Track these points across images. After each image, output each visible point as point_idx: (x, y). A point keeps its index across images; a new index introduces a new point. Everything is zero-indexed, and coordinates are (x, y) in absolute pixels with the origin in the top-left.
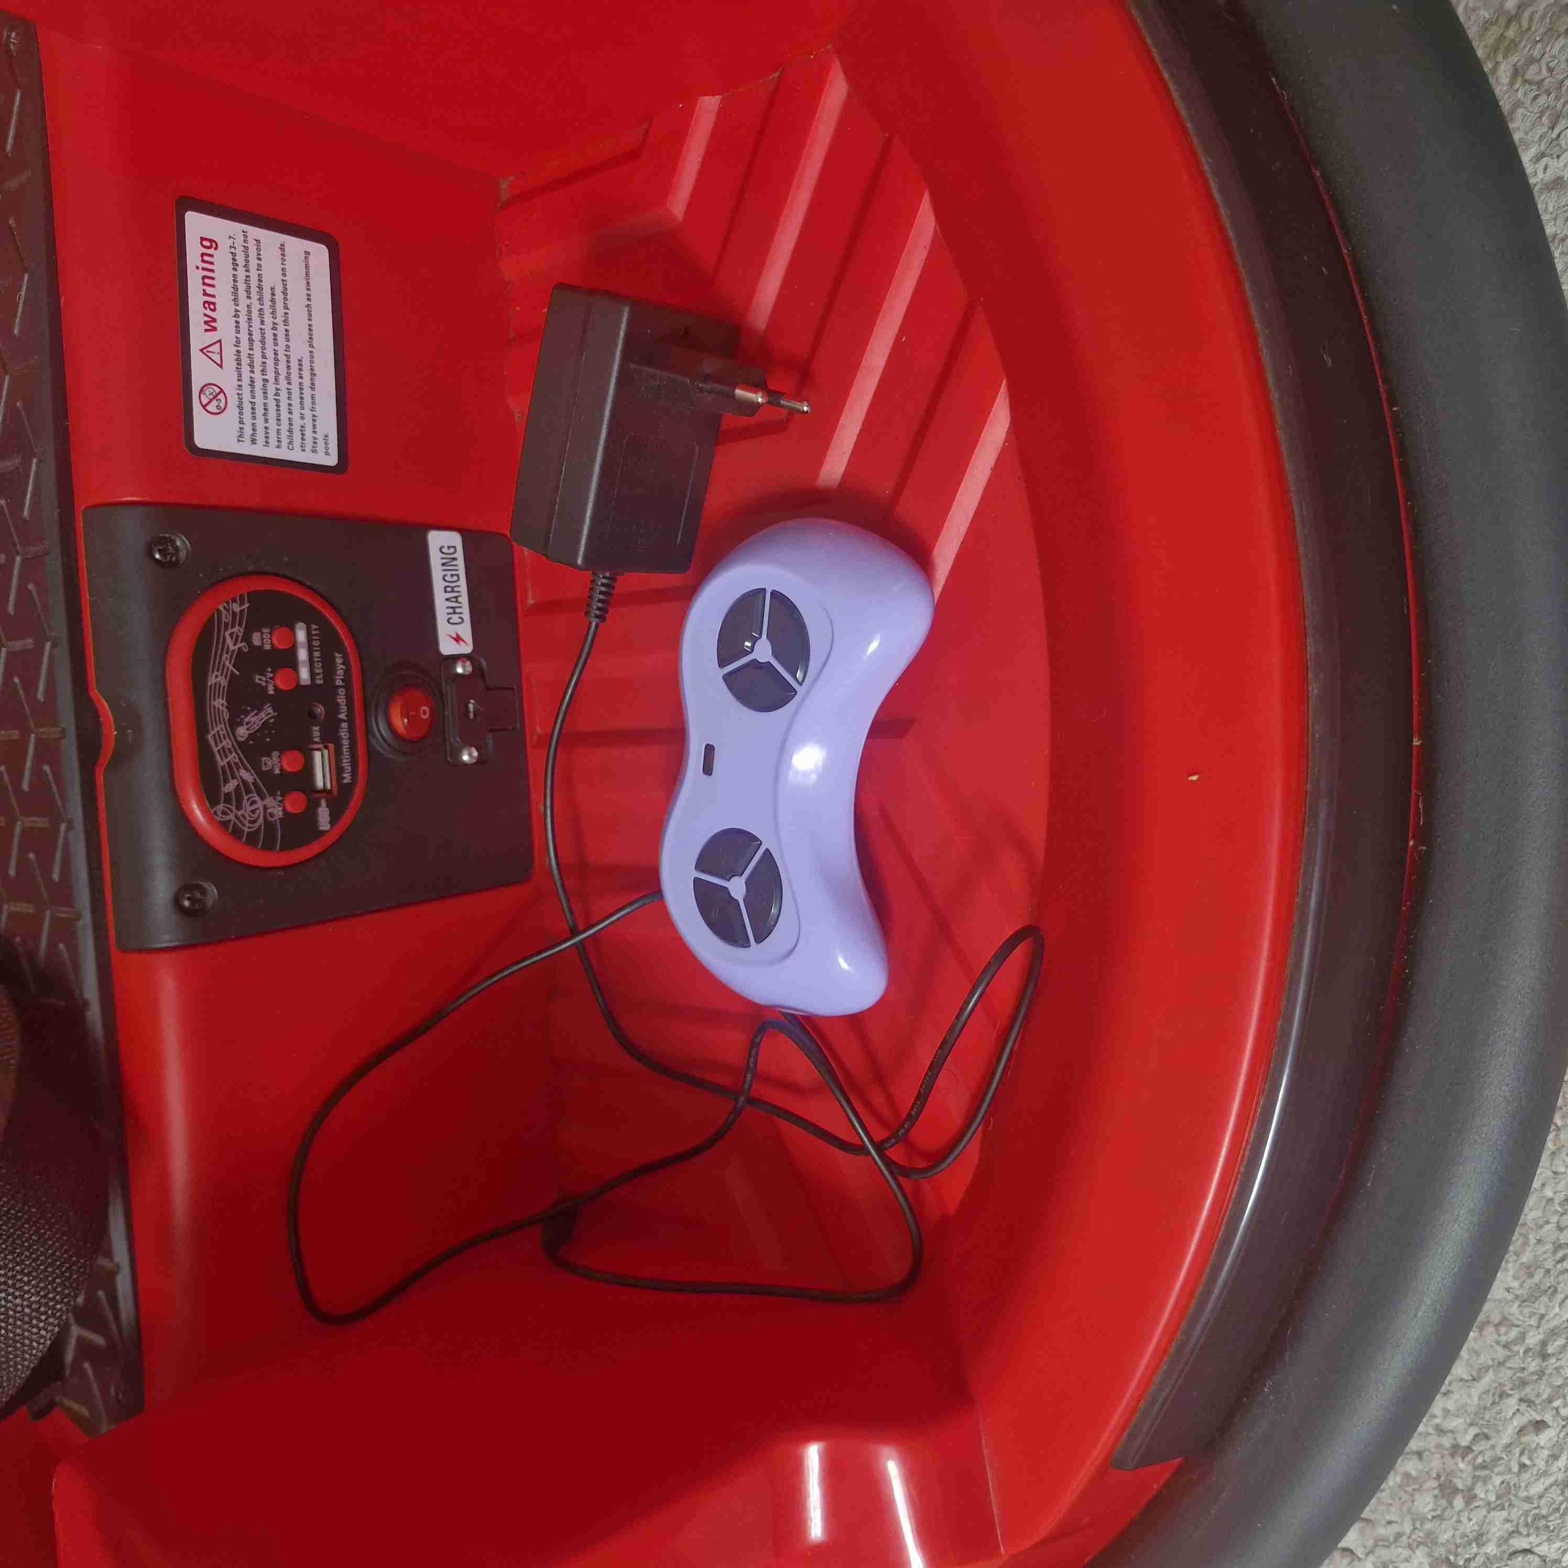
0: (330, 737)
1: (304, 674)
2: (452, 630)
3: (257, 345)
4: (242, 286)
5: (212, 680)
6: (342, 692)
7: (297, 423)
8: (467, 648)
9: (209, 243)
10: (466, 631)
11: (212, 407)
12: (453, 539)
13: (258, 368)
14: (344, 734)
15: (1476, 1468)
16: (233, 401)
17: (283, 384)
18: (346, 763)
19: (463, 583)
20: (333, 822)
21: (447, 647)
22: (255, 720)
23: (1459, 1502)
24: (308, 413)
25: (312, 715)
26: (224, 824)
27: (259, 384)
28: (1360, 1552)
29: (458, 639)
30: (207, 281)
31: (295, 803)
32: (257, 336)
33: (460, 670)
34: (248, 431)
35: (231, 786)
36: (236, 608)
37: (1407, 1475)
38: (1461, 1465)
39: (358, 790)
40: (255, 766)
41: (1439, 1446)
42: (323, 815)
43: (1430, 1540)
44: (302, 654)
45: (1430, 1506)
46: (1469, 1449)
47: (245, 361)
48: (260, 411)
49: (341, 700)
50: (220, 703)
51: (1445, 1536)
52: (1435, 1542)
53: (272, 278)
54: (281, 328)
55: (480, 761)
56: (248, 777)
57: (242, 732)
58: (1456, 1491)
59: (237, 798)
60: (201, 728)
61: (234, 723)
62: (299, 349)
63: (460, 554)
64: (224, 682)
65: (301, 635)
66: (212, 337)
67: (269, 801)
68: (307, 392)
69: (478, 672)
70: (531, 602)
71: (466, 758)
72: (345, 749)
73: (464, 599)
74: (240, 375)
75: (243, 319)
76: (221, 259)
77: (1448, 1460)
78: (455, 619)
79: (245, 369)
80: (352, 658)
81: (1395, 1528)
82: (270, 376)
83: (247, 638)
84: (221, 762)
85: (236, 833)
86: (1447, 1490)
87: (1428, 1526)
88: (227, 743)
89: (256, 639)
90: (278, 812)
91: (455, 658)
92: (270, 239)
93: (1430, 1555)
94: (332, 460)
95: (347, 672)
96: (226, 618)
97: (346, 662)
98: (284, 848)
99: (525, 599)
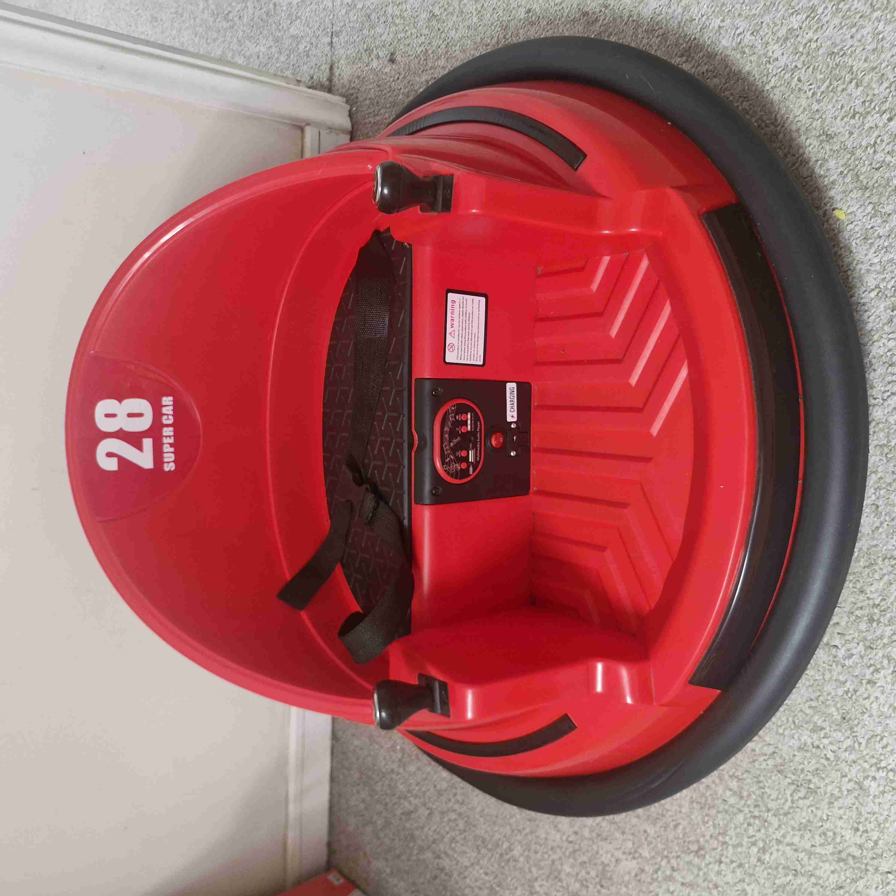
0: (475, 447)
1: (469, 428)
2: (511, 414)
3: (464, 330)
4: (461, 313)
5: (445, 429)
6: (479, 433)
7: (473, 353)
9: (454, 302)
10: (515, 414)
11: (451, 350)
12: (514, 385)
13: (463, 337)
14: (478, 446)
16: (456, 347)
17: (470, 341)
18: (478, 454)
19: (515, 399)
20: (474, 471)
21: (509, 419)
22: (455, 441)
24: (476, 350)
25: (470, 440)
26: (446, 471)
27: (463, 342)
29: (513, 417)
30: (452, 313)
31: (464, 466)
32: (464, 328)
33: (512, 426)
34: (460, 356)
35: (447, 460)
36: (453, 408)
39: (481, 463)
40: (454, 455)
42: (471, 469)
44: (469, 422)
47: (460, 335)
48: (463, 349)
49: (478, 436)
50: (446, 436)
53: (469, 310)
55: (516, 455)
56: (452, 458)
57: (452, 444)
59: (449, 464)
60: (442, 442)
61: (450, 441)
62: (475, 330)
63: (515, 390)
64: (448, 430)
65: (469, 416)
66: (452, 329)
67: (457, 465)
68: (476, 343)
69: (517, 428)
70: (536, 404)
71: (512, 454)
72: (478, 451)
73: (515, 404)
74: (459, 340)
75: (461, 324)
76: (457, 305)
78: (512, 410)
79: (460, 338)
80: (482, 423)
82: (467, 339)
83: (455, 417)
84: (446, 453)
85: (448, 473)
88: (448, 447)
89: (457, 418)
90: (459, 468)
91: (512, 423)
92: (469, 298)
94: (481, 363)
95: (481, 427)
96: (450, 411)
97: (481, 424)
98: (460, 479)
99: (534, 403)
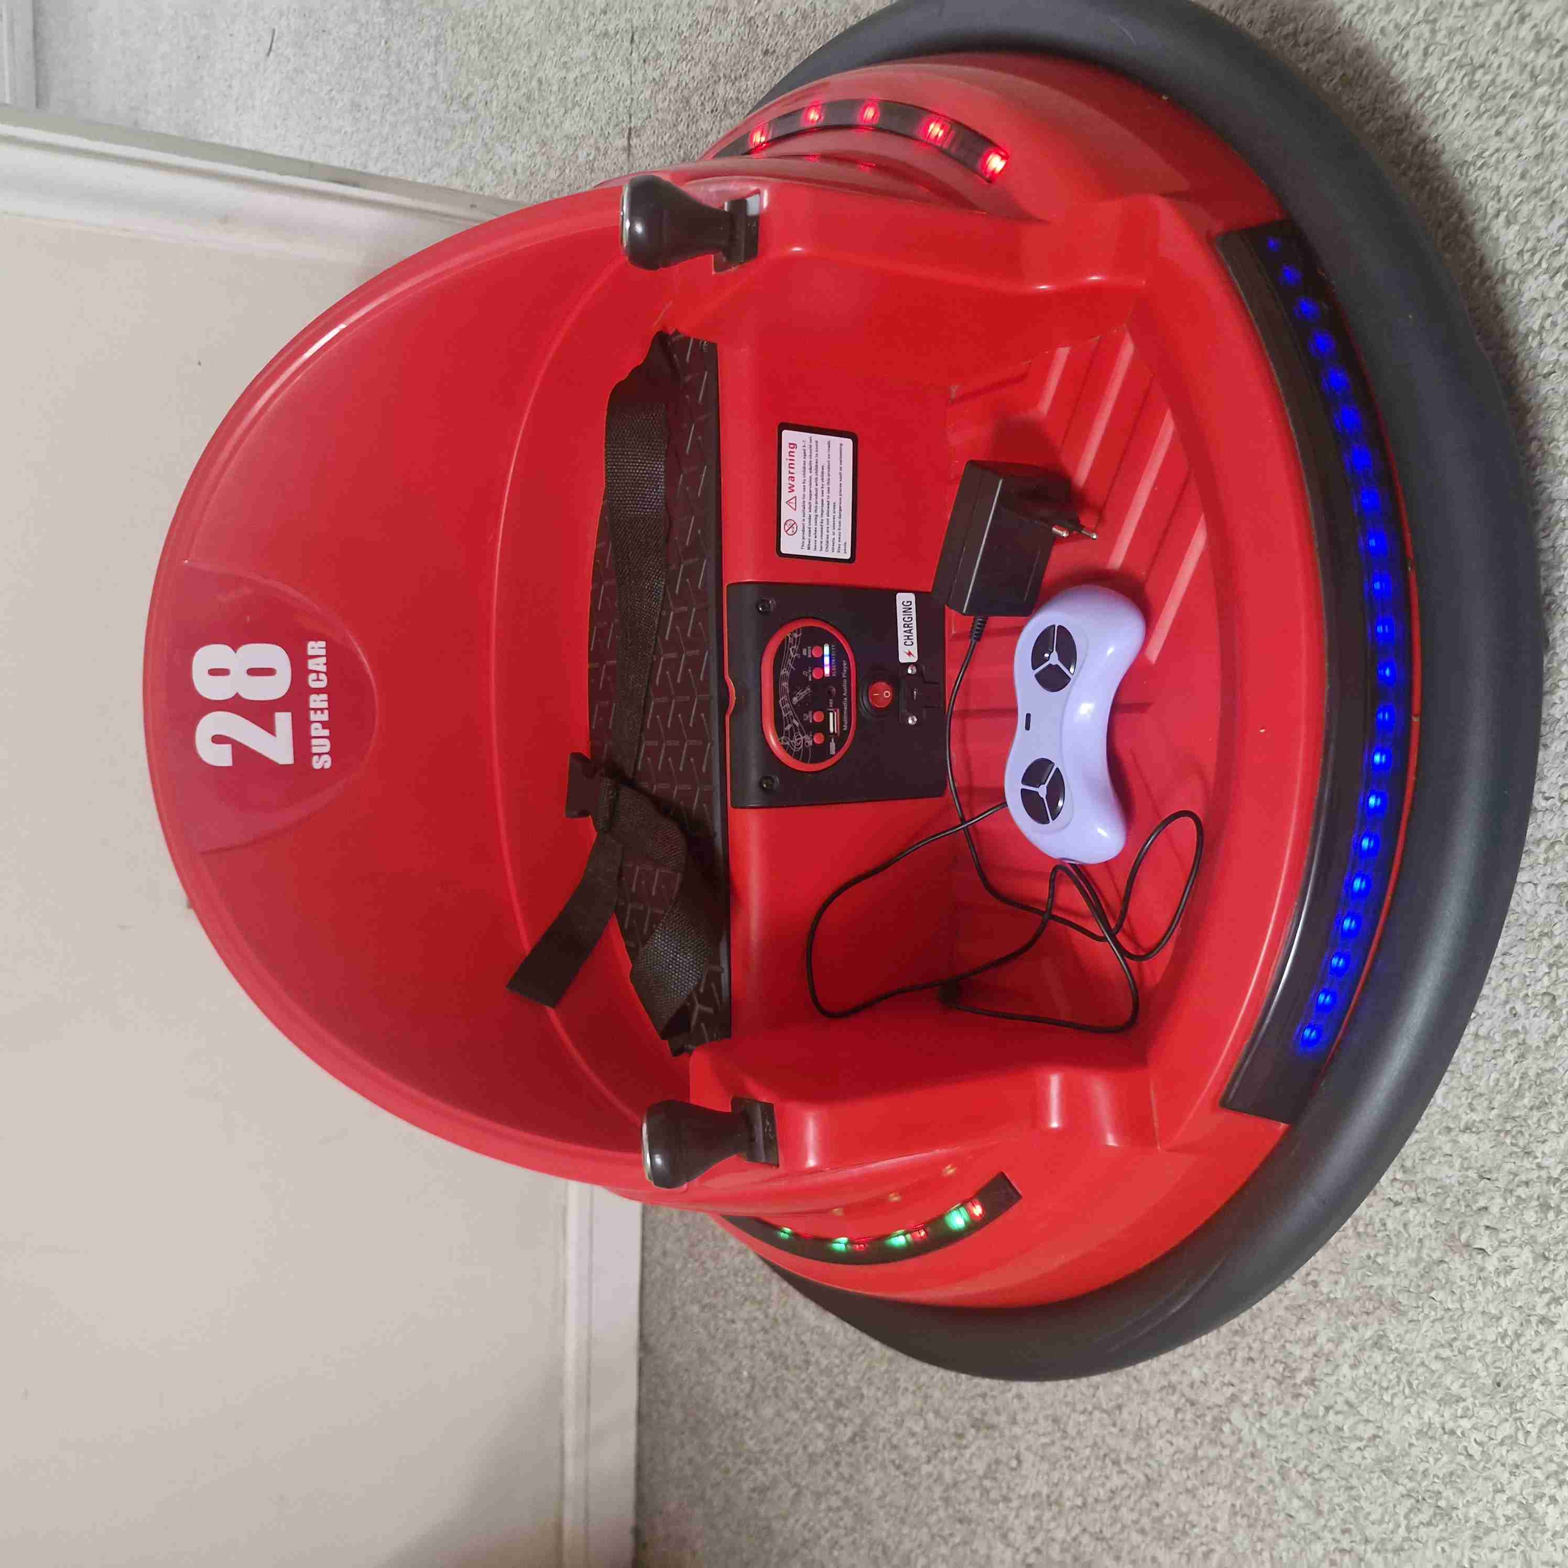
0: (838, 705)
1: (827, 671)
2: (907, 649)
3: (813, 497)
4: (807, 466)
5: (782, 673)
6: (845, 681)
7: (831, 537)
8: (914, 659)
9: (793, 446)
10: (914, 649)
11: (790, 532)
12: (911, 597)
13: (813, 509)
14: (845, 704)
15: (1562, 1192)
16: (800, 528)
17: (825, 517)
18: (846, 720)
19: (914, 622)
20: (837, 750)
21: (903, 658)
22: (802, 694)
23: (1551, 1215)
24: (837, 532)
25: (829, 692)
26: (785, 747)
27: (813, 518)
28: (1489, 1250)
29: (910, 654)
30: (791, 466)
31: (819, 739)
32: (814, 492)
33: (910, 671)
34: (806, 543)
35: (789, 727)
36: (796, 635)
37: (1519, 1197)
38: (1553, 1190)
39: (851, 735)
40: (801, 718)
41: (1539, 1177)
42: (833, 745)
43: (1533, 1240)
44: (827, 660)
45: (1534, 1219)
46: (1558, 1180)
47: (807, 506)
48: (813, 531)
49: (845, 686)
50: (785, 684)
51: (1542, 1239)
52: (1535, 1242)
53: (823, 461)
54: (826, 486)
55: (918, 724)
56: (797, 724)
57: (795, 699)
58: (1550, 1207)
59: (791, 734)
60: (776, 697)
61: (791, 696)
62: (834, 498)
63: (913, 606)
64: (788, 673)
65: (827, 649)
66: (792, 495)
67: (806, 737)
68: (837, 520)
69: (920, 673)
70: (953, 632)
71: (910, 721)
72: (846, 712)
73: (914, 631)
74: (804, 514)
75: (807, 484)
76: (798, 453)
77: (1545, 1187)
78: (909, 642)
79: (807, 510)
80: (852, 664)
81: (1511, 1234)
82: (819, 513)
83: (800, 652)
84: (784, 715)
85: (790, 752)
86: (1545, 1207)
87: (1532, 1232)
88: (787, 705)
89: (804, 653)
90: (810, 743)
91: (907, 665)
92: (822, 439)
93: (1533, 1252)
94: (847, 556)
95: (849, 671)
96: (791, 641)
97: (849, 666)
98: (813, 762)
99: (950, 631)
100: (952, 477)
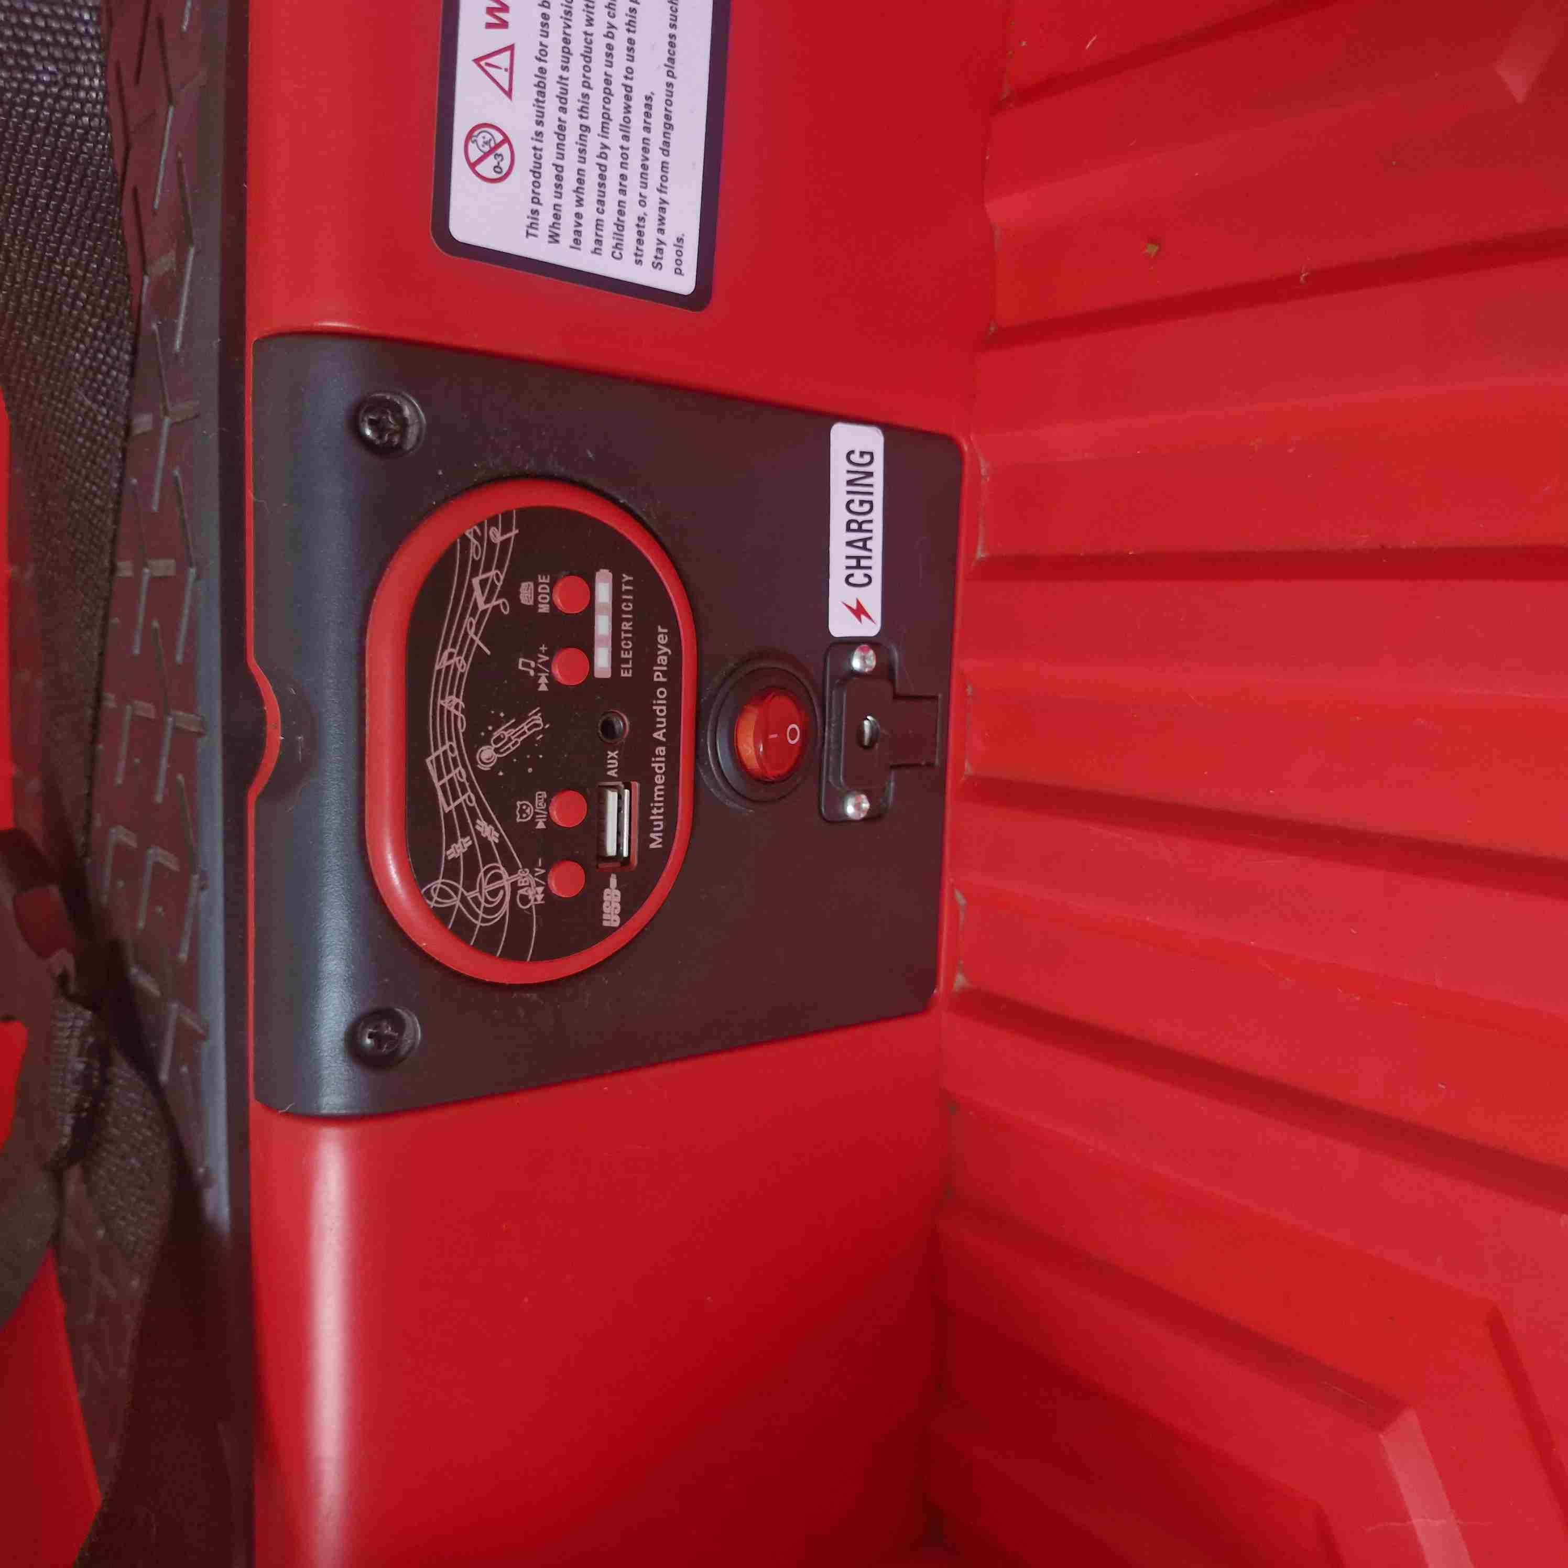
0: (635, 770)
1: (603, 660)
2: (852, 596)
3: (577, 63)
5: (441, 663)
6: (662, 694)
7: (633, 211)
8: (871, 628)
10: (872, 598)
11: (486, 169)
12: (871, 439)
13: (573, 104)
14: (659, 766)
16: (525, 160)
17: (615, 138)
18: (657, 814)
19: (877, 515)
20: (625, 914)
21: (841, 624)
22: (512, 735)
24: (653, 198)
25: (608, 728)
26: (442, 915)
27: (572, 134)
29: (859, 611)
31: (566, 881)
32: (577, 46)
33: (856, 664)
34: (546, 218)
35: (459, 848)
36: (497, 536)
39: (673, 861)
40: (505, 816)
42: (612, 899)
44: (603, 625)
47: (553, 90)
48: (570, 182)
49: (660, 709)
50: (452, 703)
54: (621, 36)
55: (872, 818)
56: (490, 833)
57: (487, 754)
59: (467, 869)
61: (474, 741)
62: (649, 78)
63: (878, 468)
64: (463, 666)
65: (603, 591)
66: (500, 38)
67: (524, 877)
68: (656, 157)
69: (884, 671)
70: (980, 554)
71: (850, 810)
72: (658, 792)
73: (876, 545)
74: (541, 114)
75: (556, 12)
78: (859, 576)
79: (551, 105)
80: (686, 635)
82: (594, 121)
83: (510, 591)
84: (445, 807)
85: (462, 929)
88: (458, 773)
89: (526, 594)
90: (536, 895)
91: (852, 644)
94: (685, 284)
95: (674, 660)
96: (476, 552)
97: (674, 643)
98: (544, 954)
99: (972, 549)
100: (1006, 91)
